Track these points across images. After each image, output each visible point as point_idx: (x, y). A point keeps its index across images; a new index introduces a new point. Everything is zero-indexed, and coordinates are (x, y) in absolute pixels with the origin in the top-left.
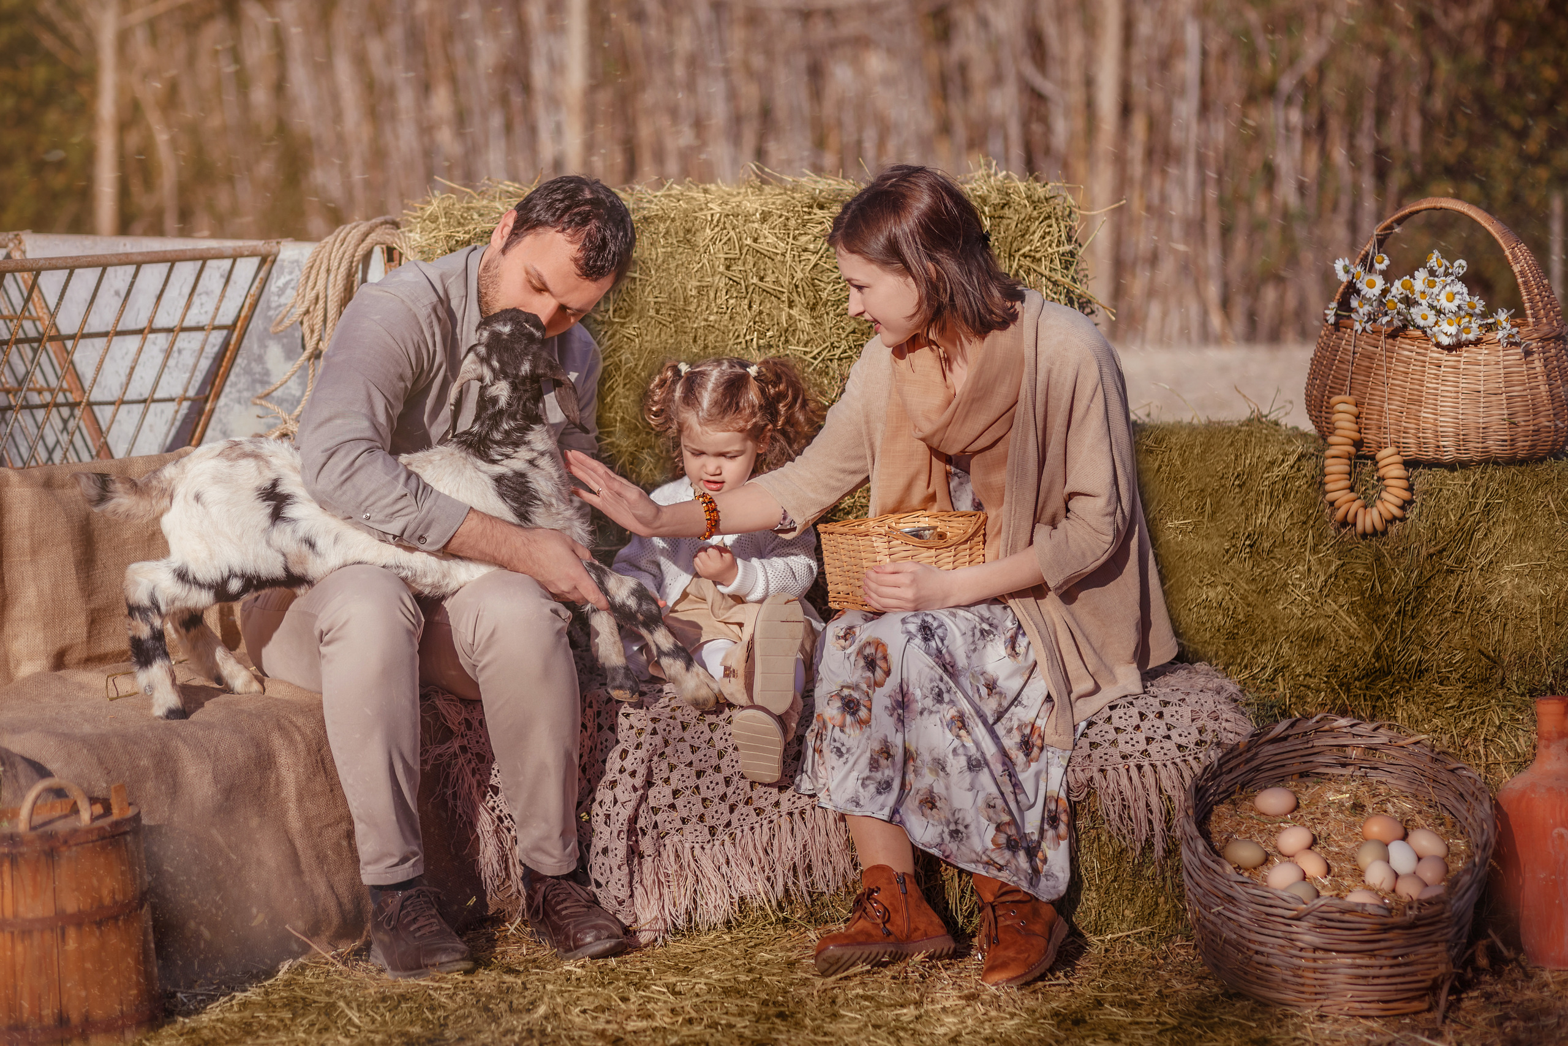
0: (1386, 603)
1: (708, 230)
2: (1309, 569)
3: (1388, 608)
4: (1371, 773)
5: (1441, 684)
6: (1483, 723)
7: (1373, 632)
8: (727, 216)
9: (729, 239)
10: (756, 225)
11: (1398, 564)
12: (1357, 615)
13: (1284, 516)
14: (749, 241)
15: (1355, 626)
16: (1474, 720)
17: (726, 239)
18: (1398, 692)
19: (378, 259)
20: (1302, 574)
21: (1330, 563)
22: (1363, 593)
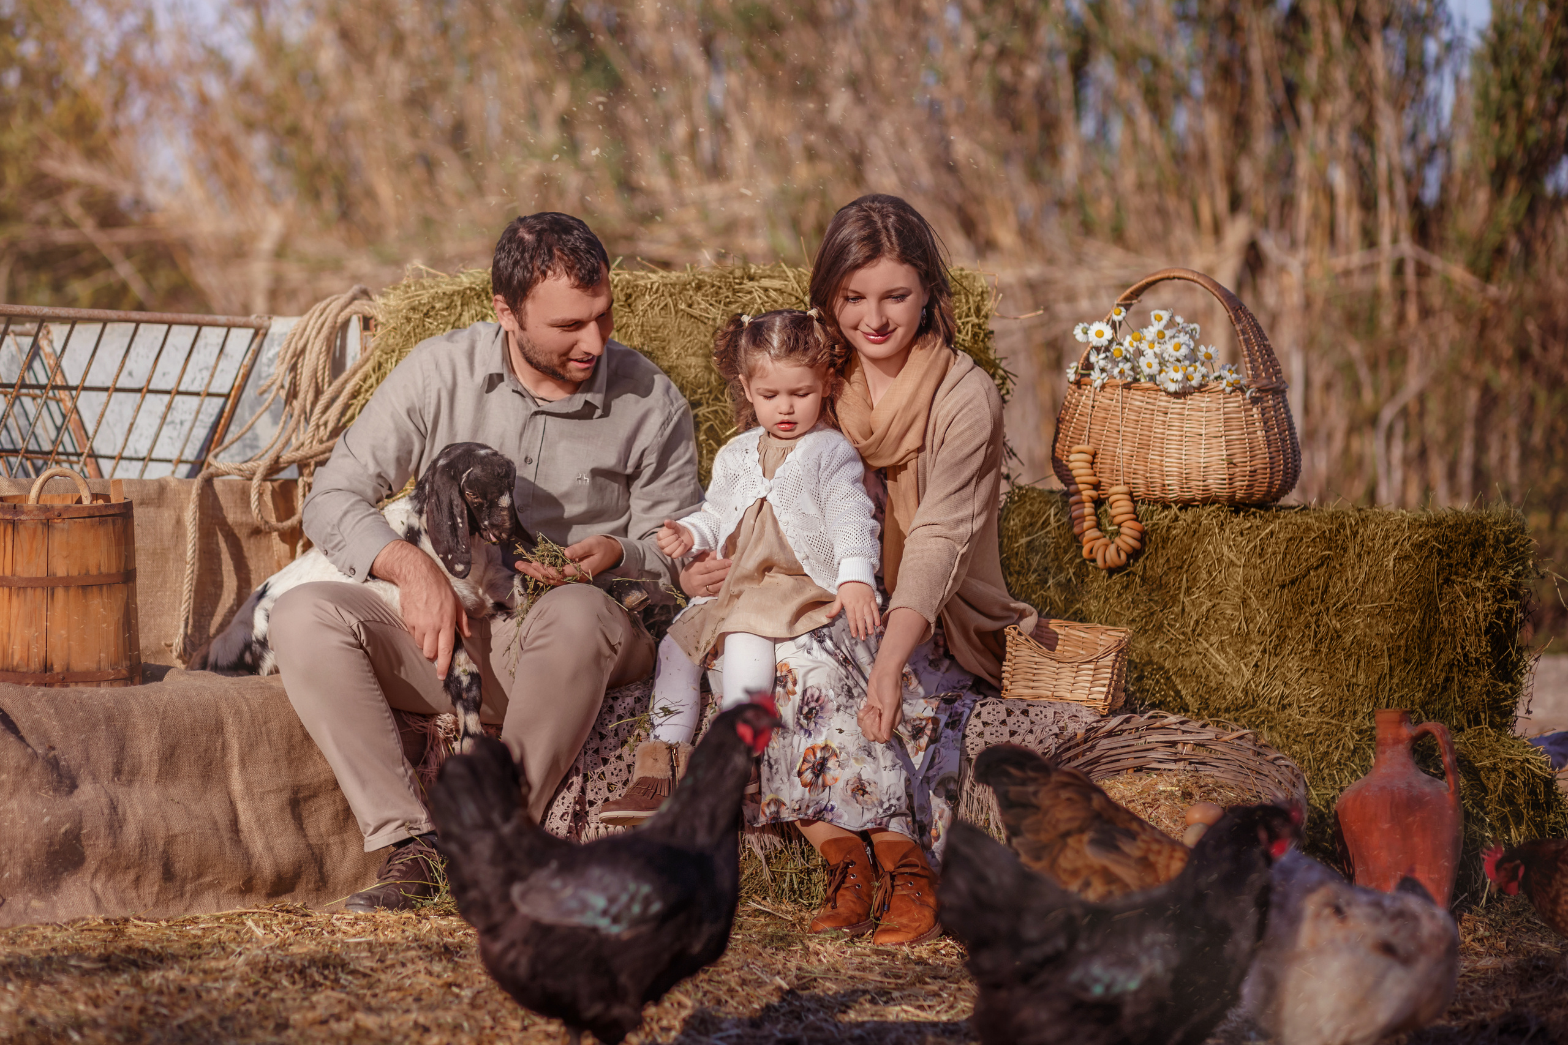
0: (1253, 642)
1: (647, 297)
2: (1183, 610)
3: (1254, 647)
4: (1201, 767)
5: (1303, 716)
6: (1337, 748)
7: (1240, 669)
8: (665, 285)
9: (666, 305)
10: (691, 293)
11: (1263, 605)
12: (1226, 652)
13: (1162, 561)
14: (683, 306)
15: (1223, 662)
16: (1329, 746)
17: (662, 304)
18: (1263, 722)
19: (355, 328)
20: (1177, 615)
21: (1202, 604)
22: (1231, 632)
